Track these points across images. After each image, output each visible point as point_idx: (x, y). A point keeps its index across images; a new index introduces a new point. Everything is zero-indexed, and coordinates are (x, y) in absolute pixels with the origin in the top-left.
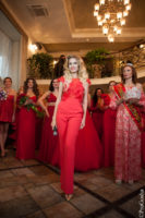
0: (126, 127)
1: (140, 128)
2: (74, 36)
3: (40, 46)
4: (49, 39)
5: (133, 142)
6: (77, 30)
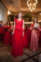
0: (34, 35)
1: (38, 36)
2: (21, 10)
3: (11, 12)
4: (14, 10)
5: (36, 40)
6: (22, 8)
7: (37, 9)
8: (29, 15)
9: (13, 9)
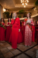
7: (31, 5)
8: (23, 11)
9: (8, 6)
